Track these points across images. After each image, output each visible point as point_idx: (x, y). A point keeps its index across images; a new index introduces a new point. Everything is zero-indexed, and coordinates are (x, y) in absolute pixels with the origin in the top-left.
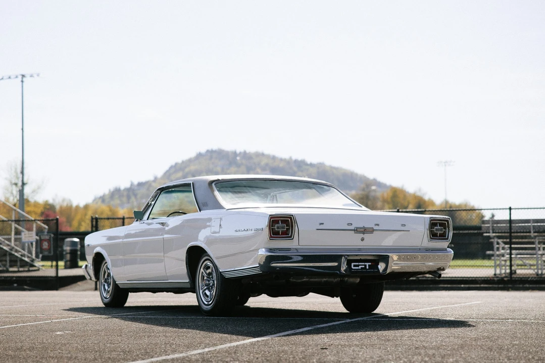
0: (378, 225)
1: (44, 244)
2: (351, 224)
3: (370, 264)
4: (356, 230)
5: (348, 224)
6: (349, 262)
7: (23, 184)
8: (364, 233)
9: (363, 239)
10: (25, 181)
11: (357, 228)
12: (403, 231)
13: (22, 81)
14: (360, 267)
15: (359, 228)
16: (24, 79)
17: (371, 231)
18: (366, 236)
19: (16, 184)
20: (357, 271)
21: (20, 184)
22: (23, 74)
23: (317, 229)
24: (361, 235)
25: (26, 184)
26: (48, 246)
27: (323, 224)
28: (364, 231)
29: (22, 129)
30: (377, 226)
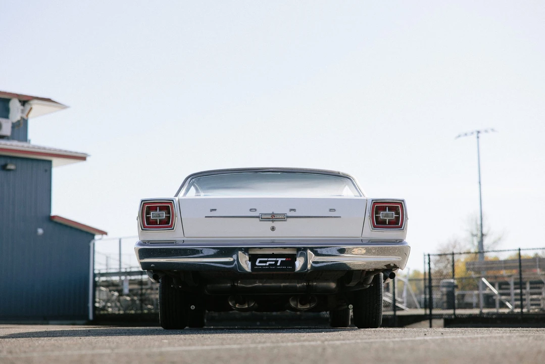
0: (294, 210)
2: (256, 210)
3: (284, 259)
4: (263, 218)
5: (251, 210)
6: (253, 258)
7: (482, 235)
8: (273, 221)
9: (273, 229)
10: (484, 231)
11: (262, 214)
12: (331, 217)
13: (478, 137)
14: (268, 264)
15: (265, 214)
16: (480, 135)
17: (284, 218)
18: (276, 224)
19: (476, 235)
20: (262, 268)
21: (479, 234)
22: (478, 130)
23: (206, 217)
24: (270, 224)
25: (486, 235)
27: (215, 210)
28: (273, 217)
29: (480, 183)
30: (292, 212)
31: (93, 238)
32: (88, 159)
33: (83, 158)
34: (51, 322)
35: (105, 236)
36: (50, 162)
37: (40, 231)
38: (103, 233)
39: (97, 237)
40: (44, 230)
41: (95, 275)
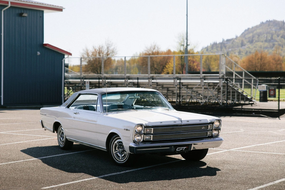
1: (271, 92)
10: (188, 44)
26: (274, 93)
29: (187, 15)
31: (64, 57)
32: (63, 10)
33: (60, 10)
34: (44, 106)
35: (70, 56)
36: (43, 12)
37: (39, 53)
38: (70, 54)
39: (66, 56)
40: (40, 53)
41: (65, 79)
